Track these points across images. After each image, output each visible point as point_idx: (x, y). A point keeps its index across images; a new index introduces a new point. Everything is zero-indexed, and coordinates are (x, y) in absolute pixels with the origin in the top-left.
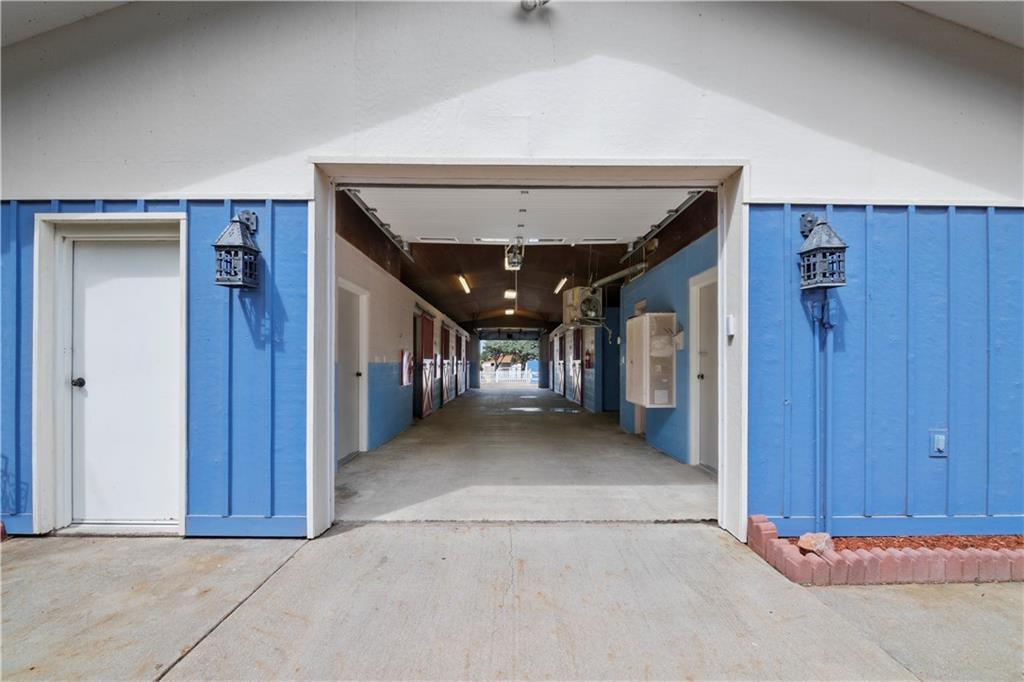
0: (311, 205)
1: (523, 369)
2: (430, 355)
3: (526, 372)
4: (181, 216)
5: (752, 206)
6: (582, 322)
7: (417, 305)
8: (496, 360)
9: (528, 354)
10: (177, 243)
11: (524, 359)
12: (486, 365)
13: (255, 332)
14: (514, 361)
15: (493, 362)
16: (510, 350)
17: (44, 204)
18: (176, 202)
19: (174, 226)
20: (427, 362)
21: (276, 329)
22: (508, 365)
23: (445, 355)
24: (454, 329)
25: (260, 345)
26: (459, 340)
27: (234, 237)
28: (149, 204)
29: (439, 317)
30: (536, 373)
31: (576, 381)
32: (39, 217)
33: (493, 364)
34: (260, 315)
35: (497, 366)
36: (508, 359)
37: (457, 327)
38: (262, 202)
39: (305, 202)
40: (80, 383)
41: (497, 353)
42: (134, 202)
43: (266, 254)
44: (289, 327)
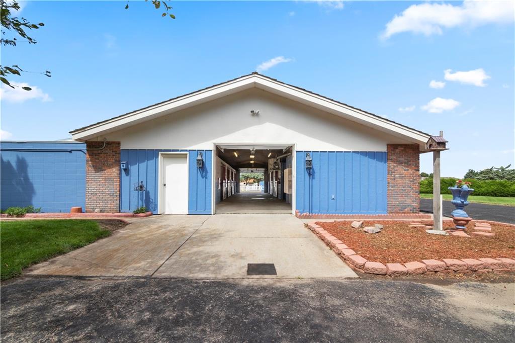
0: (213, 151)
1: (258, 185)
2: (225, 180)
3: (259, 187)
4: (188, 153)
5: (297, 151)
6: (274, 169)
7: (222, 163)
8: (246, 181)
9: (261, 179)
10: (186, 157)
11: (259, 181)
12: (242, 184)
13: (202, 176)
14: (254, 182)
15: (245, 182)
16: (252, 176)
17: (161, 150)
18: (187, 150)
19: (187, 154)
20: (224, 181)
21: (206, 174)
22: (252, 183)
23: (228, 180)
24: (231, 169)
25: (203, 178)
26: (232, 173)
27: (199, 158)
28: (181, 150)
29: (227, 165)
30: (263, 187)
31: (276, 189)
32: (160, 153)
33: (245, 183)
34: (203, 172)
35: (247, 184)
36: (252, 181)
37: (232, 169)
38: (203, 150)
39: (211, 150)
40: (165, 185)
41: (247, 178)
42: (178, 150)
43: (204, 160)
44: (208, 174)
